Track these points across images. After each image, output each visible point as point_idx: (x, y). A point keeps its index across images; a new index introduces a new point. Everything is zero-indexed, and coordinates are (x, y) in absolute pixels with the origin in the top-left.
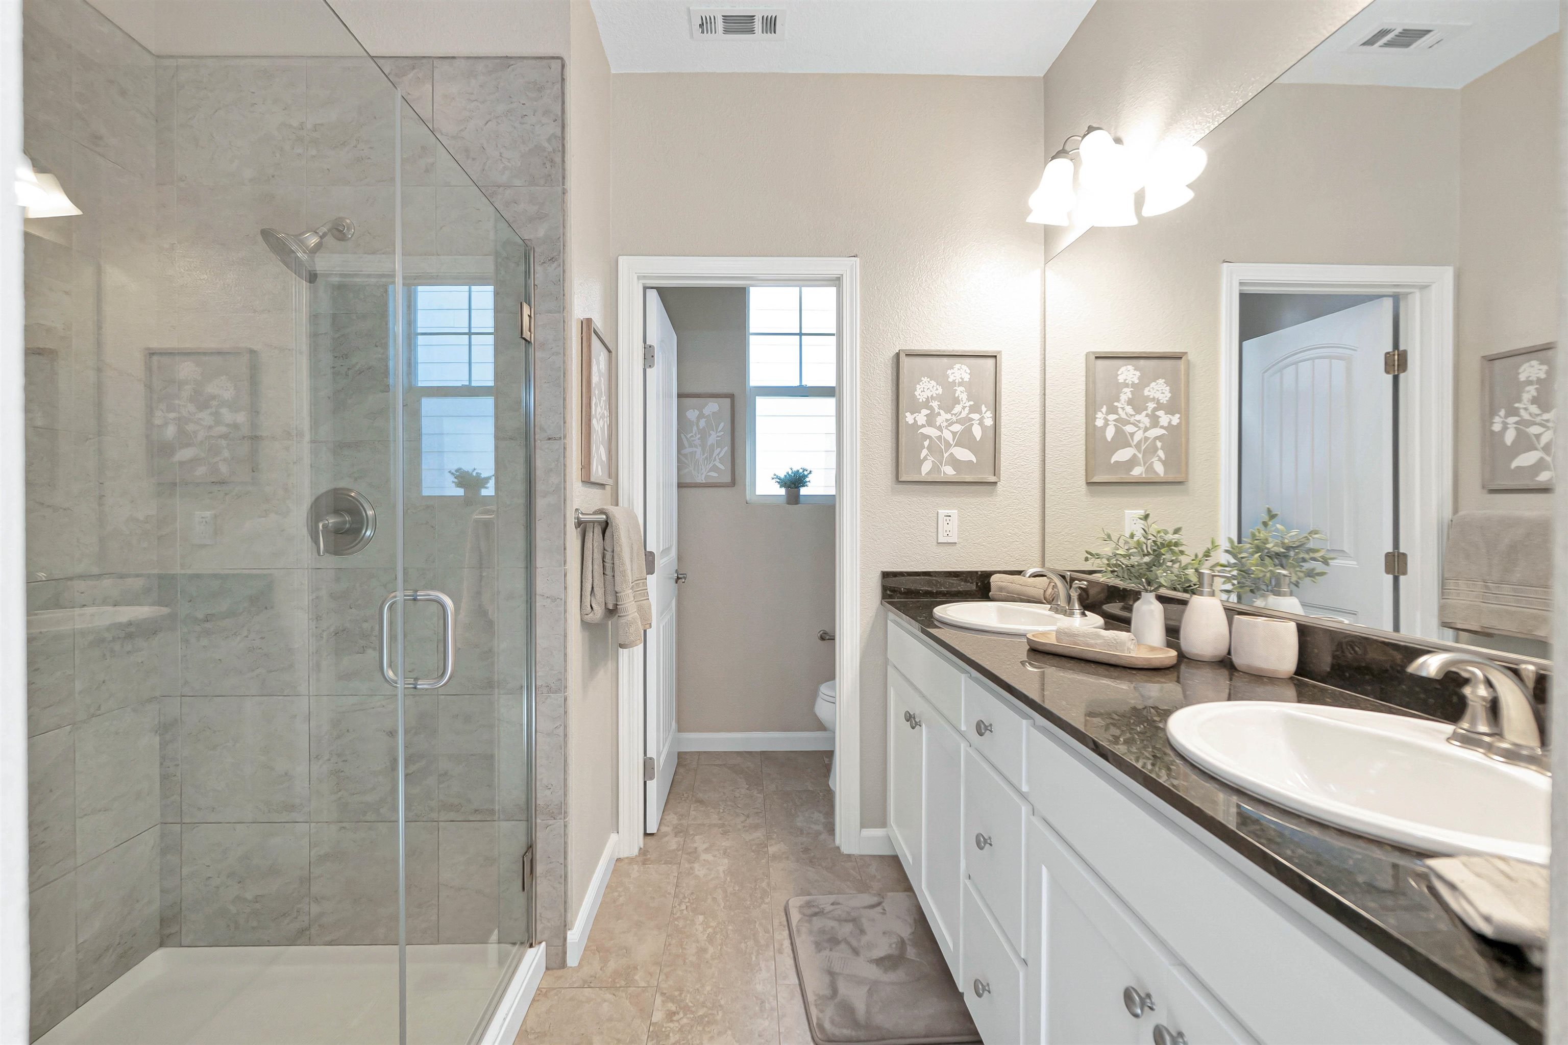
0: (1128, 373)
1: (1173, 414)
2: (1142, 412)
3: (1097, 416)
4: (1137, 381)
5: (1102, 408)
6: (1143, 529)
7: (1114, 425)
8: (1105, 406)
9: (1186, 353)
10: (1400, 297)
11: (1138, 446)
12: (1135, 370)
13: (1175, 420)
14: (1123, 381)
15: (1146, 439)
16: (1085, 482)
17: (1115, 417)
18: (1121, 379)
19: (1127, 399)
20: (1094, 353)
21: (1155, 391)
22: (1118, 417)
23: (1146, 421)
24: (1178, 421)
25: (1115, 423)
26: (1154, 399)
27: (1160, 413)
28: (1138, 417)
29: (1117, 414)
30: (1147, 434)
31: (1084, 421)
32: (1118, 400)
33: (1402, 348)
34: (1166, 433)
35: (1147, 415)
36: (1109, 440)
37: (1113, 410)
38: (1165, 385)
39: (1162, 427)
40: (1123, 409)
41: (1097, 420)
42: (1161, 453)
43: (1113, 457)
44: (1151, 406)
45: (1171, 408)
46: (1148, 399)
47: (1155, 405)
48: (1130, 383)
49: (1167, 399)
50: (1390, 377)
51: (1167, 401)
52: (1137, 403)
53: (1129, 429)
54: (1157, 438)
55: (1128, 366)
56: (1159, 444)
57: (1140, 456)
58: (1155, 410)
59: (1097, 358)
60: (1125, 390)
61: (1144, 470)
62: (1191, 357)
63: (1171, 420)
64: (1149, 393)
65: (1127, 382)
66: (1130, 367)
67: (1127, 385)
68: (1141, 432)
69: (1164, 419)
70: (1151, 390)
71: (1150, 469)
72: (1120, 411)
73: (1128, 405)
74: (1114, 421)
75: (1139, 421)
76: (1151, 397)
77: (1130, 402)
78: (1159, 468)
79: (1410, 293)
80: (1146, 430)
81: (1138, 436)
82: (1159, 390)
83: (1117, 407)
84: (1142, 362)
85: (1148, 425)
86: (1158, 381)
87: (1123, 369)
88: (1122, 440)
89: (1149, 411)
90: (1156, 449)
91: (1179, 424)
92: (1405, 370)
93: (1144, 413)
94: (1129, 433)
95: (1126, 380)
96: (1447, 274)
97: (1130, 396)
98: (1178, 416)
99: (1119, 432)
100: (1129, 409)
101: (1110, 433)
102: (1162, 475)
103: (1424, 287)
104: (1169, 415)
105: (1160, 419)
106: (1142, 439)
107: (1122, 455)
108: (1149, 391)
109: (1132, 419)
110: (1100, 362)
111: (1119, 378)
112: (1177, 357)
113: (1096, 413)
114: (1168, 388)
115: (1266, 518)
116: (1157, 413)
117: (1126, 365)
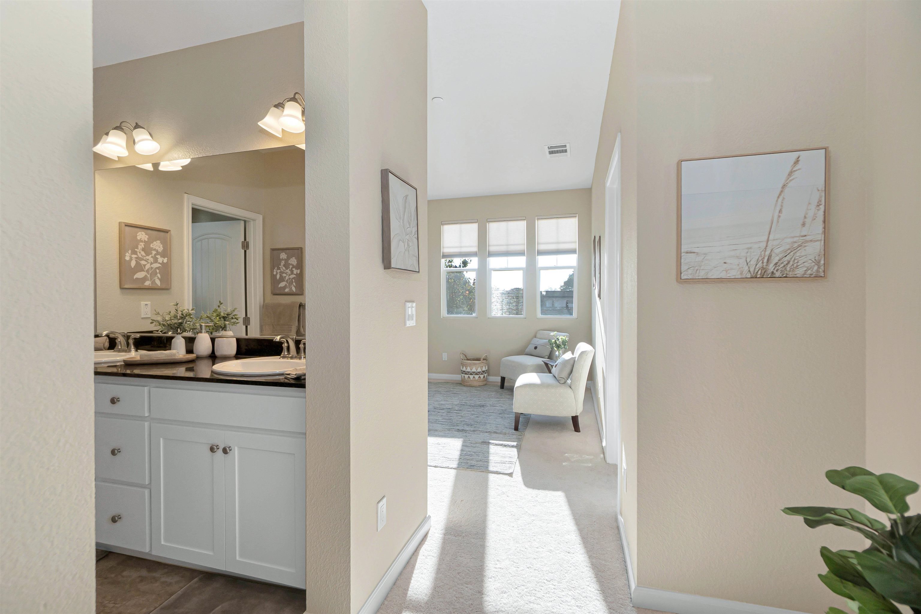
0: (142, 235)
1: (164, 258)
2: (149, 255)
3: (126, 255)
4: (147, 240)
5: (129, 251)
6: (176, 309)
7: (135, 260)
8: (130, 250)
9: (170, 231)
10: (247, 222)
11: (147, 271)
12: (146, 234)
13: (165, 260)
14: (139, 239)
15: (152, 268)
16: (119, 288)
17: (136, 256)
18: (139, 238)
19: (142, 248)
20: (124, 223)
21: (156, 246)
22: (137, 256)
23: (152, 260)
24: (167, 261)
25: (135, 259)
26: (155, 250)
27: (158, 256)
28: (147, 257)
29: (137, 255)
30: (152, 266)
31: (119, 256)
32: (137, 248)
33: (247, 241)
34: (161, 266)
35: (152, 257)
36: (133, 267)
37: (134, 252)
38: (160, 244)
39: (159, 263)
40: (140, 252)
41: (126, 257)
42: (159, 275)
43: (135, 276)
44: (154, 253)
45: (163, 255)
46: (152, 249)
47: (156, 252)
48: (143, 240)
49: (161, 250)
50: (243, 251)
51: (161, 251)
52: (147, 250)
53: (143, 262)
54: (157, 268)
55: (142, 232)
56: (158, 271)
57: (149, 276)
58: (155, 255)
59: (126, 225)
60: (141, 243)
61: (151, 283)
62: (172, 232)
63: (163, 260)
64: (153, 247)
65: (142, 239)
66: (143, 233)
67: (142, 241)
68: (149, 264)
69: (160, 260)
70: (154, 245)
71: (153, 282)
72: (138, 253)
73: (142, 251)
74: (135, 258)
75: (148, 259)
76: (154, 248)
77: (143, 250)
78: (158, 282)
79: (250, 221)
80: (151, 264)
81: (147, 267)
82: (157, 245)
83: (137, 252)
84: (149, 231)
85: (152, 262)
86: (157, 241)
87: (140, 233)
88: (139, 268)
89: (153, 255)
90: (156, 273)
91: (167, 262)
92: (248, 249)
93: (151, 256)
94: (143, 265)
95: (141, 239)
96: (261, 217)
97: (143, 247)
98: (166, 259)
99: (138, 264)
100: (143, 253)
101: (133, 264)
102: (159, 285)
103: (254, 220)
104: (162, 258)
105: (158, 259)
106: (149, 268)
107: (140, 275)
108: (153, 245)
109: (144, 258)
110: (127, 228)
111: (138, 237)
112: (166, 232)
113: (125, 254)
114: (162, 245)
115: (219, 304)
116: (157, 256)
117: (141, 232)
